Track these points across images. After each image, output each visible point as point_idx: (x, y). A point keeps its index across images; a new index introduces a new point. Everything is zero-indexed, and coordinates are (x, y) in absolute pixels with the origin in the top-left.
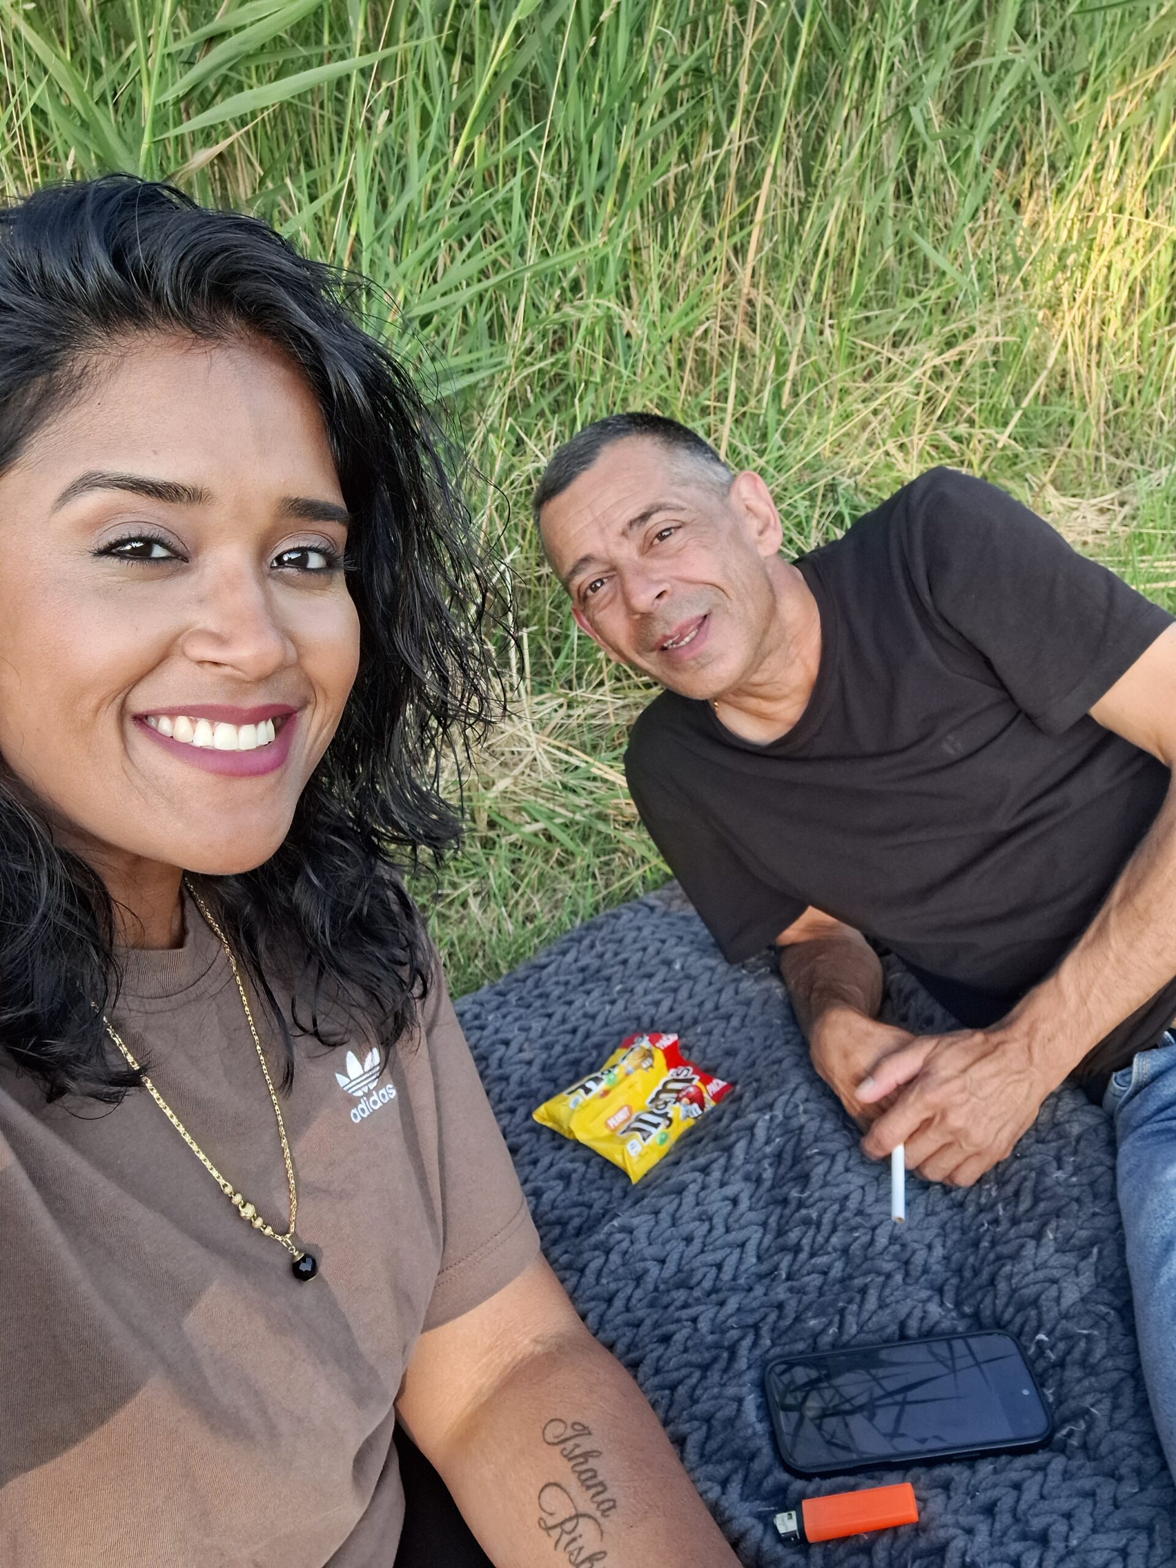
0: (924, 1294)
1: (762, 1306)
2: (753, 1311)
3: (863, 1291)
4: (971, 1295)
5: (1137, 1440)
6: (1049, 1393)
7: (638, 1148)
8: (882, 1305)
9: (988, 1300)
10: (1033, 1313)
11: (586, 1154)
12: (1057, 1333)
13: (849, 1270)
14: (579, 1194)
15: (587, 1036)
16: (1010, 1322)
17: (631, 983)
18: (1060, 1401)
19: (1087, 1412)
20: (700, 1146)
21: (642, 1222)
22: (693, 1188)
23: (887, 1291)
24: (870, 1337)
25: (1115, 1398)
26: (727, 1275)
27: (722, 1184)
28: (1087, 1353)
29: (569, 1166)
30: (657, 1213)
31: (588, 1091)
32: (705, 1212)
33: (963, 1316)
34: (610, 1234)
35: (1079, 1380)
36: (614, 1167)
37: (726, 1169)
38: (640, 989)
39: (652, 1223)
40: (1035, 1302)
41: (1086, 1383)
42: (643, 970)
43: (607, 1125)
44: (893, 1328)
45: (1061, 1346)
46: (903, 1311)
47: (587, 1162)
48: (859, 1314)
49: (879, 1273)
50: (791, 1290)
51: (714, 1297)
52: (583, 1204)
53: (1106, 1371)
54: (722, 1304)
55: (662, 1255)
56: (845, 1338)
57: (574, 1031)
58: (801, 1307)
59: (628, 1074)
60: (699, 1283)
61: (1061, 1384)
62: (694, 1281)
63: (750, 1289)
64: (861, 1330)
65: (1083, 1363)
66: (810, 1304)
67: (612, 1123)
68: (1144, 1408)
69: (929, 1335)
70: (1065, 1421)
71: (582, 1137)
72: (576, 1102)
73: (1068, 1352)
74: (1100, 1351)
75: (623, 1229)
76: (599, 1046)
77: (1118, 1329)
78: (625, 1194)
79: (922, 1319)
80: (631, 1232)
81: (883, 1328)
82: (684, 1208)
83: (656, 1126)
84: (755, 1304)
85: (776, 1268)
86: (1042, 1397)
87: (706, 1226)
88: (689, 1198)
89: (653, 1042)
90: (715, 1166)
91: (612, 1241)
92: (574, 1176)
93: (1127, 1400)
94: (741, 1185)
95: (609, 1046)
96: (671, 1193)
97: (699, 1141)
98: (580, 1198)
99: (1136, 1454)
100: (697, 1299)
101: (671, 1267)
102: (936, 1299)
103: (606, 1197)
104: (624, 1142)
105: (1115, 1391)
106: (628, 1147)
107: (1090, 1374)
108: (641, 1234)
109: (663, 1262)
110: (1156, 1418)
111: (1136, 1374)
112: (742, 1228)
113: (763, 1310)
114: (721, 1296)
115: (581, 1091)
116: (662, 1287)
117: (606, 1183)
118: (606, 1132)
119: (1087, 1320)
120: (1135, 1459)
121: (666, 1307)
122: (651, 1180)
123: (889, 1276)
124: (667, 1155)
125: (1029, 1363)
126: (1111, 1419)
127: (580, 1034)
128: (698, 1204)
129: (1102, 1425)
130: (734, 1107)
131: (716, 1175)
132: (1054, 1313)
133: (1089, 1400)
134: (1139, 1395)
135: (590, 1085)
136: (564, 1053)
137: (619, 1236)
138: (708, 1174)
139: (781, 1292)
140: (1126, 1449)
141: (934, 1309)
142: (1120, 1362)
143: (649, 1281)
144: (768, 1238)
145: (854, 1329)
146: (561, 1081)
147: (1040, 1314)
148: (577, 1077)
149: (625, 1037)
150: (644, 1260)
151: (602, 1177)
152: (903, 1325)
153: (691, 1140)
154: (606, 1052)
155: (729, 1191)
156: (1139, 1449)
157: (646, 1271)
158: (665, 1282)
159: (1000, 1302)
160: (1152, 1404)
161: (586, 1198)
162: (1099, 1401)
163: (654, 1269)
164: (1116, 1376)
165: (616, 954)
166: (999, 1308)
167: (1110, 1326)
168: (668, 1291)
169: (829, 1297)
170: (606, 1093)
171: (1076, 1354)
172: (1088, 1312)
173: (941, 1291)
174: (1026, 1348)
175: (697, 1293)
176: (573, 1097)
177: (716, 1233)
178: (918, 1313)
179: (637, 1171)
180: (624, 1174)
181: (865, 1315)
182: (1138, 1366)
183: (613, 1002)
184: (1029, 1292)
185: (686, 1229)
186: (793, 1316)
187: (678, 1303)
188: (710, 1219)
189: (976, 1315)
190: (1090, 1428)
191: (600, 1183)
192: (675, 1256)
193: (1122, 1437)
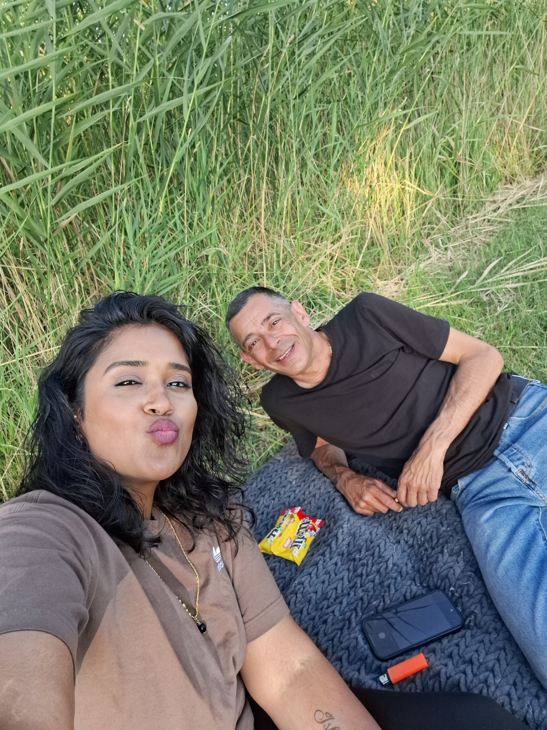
0: (409, 583)
1: (355, 601)
2: (352, 603)
3: (389, 586)
4: (425, 579)
5: (492, 618)
6: (459, 608)
7: (297, 552)
8: (396, 591)
9: (431, 579)
10: (447, 581)
11: (278, 559)
12: (457, 586)
13: (381, 579)
14: (280, 574)
15: (268, 514)
16: (440, 586)
17: (278, 490)
18: (464, 610)
19: (473, 612)
20: (319, 547)
21: (305, 579)
22: (321, 562)
23: (397, 585)
24: (394, 603)
25: (481, 604)
26: (339, 591)
27: (331, 559)
28: (468, 591)
29: (274, 565)
30: (310, 574)
31: (274, 536)
32: (327, 571)
33: (424, 587)
34: (295, 587)
35: (468, 601)
36: (290, 561)
37: (330, 553)
38: (282, 492)
39: (309, 578)
40: (447, 577)
41: (470, 602)
42: (282, 485)
43: (284, 547)
44: (402, 598)
45: (459, 590)
46: (404, 591)
47: (280, 562)
48: (389, 596)
49: (392, 578)
50: (363, 591)
51: (337, 600)
52: (282, 578)
53: (476, 595)
54: (341, 603)
55: (315, 590)
56: (387, 605)
57: (263, 513)
58: (369, 598)
59: (287, 526)
60: (331, 596)
61: (462, 604)
62: (328, 597)
63: (349, 594)
64: (391, 601)
65: (468, 595)
66: (372, 596)
67: (286, 545)
68: (492, 605)
69: (414, 597)
70: (467, 617)
71: (276, 553)
72: (271, 541)
73: (462, 592)
74: (472, 589)
75: (299, 584)
76: (273, 517)
77: (476, 579)
78: (296, 570)
79: (411, 592)
80: (303, 584)
81: (398, 599)
82: (319, 571)
83: (301, 542)
84: (352, 601)
85: (356, 583)
86: (458, 611)
87: (328, 576)
88: (321, 567)
89: (292, 512)
90: (326, 552)
91: (297, 589)
92: (277, 568)
93: (485, 604)
94: (337, 557)
95: (276, 515)
96: (313, 565)
97: (319, 544)
98: (280, 576)
99: (493, 623)
100: (332, 603)
101: (319, 594)
102: (413, 583)
103: (290, 573)
104: (291, 552)
105: (480, 602)
106: (293, 553)
107: (470, 599)
108: (306, 584)
109: (316, 592)
110: (497, 608)
111: (487, 594)
112: (341, 573)
113: (356, 602)
114: (340, 599)
115: (272, 536)
116: (318, 602)
117: (288, 568)
118: (284, 549)
119: (465, 579)
120: (493, 625)
121: (322, 609)
122: (305, 563)
123: (396, 579)
124: (308, 553)
125: (450, 599)
126: (482, 612)
127: (265, 514)
128: (324, 568)
129: (479, 616)
130: (328, 529)
131: (328, 556)
132: (454, 579)
133: (473, 607)
134: (489, 601)
135: (274, 533)
136: (261, 522)
137: (298, 587)
138: (324, 556)
139: (360, 594)
140: (489, 622)
141: (414, 587)
142: (480, 591)
143: (313, 601)
144: (351, 574)
145: (389, 602)
146: (263, 533)
147: (449, 581)
148: (268, 531)
149: (281, 511)
150: (309, 593)
151: (286, 566)
152: (405, 596)
153: (315, 545)
154: (276, 518)
155: (334, 561)
156: (493, 621)
157: (311, 598)
158: (319, 599)
159: (435, 580)
160: (494, 603)
161: (282, 575)
162: (476, 607)
163: (314, 596)
164: (480, 596)
165: (270, 481)
166: (435, 582)
167: (473, 579)
168: (321, 602)
169: (378, 592)
170: (281, 535)
171: (465, 592)
172: (465, 576)
173: (414, 580)
174: (448, 594)
175: (331, 600)
176: (269, 539)
177: (332, 577)
178: (409, 591)
179: (299, 562)
180: (294, 563)
181: (391, 596)
182: (486, 590)
183: (274, 499)
184: (444, 573)
185: (321, 579)
186: (367, 602)
187: (325, 607)
188: (329, 573)
189: (428, 586)
190: (476, 617)
191: (286, 568)
192: (320, 589)
193: (487, 618)
